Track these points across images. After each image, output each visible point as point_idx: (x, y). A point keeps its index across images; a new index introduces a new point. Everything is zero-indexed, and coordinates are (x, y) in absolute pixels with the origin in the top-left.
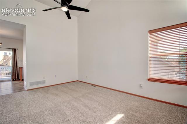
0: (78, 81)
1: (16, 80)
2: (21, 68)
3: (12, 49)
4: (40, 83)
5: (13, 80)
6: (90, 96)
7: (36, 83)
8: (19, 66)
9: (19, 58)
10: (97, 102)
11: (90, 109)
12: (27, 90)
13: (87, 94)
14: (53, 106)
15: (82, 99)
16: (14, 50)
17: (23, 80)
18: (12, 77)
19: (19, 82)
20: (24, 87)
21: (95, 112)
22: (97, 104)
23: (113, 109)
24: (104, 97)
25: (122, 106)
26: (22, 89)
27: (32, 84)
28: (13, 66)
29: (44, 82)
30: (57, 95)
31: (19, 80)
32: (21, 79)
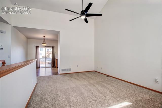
0: (94, 71)
1: (54, 67)
2: (57, 59)
3: (52, 47)
4: (68, 70)
5: (52, 67)
6: (103, 84)
7: (65, 70)
8: (56, 58)
9: (55, 53)
10: (109, 89)
11: (101, 93)
12: (60, 74)
13: (100, 82)
14: (75, 86)
15: (96, 85)
16: (53, 48)
17: (58, 67)
18: (52, 65)
19: (55, 68)
20: (58, 72)
21: (105, 96)
22: (108, 90)
23: (122, 97)
24: (116, 86)
25: (132, 96)
26: (57, 73)
27: (63, 70)
28: (52, 58)
29: (70, 70)
30: (78, 79)
31: (55, 67)
32: (57, 67)
